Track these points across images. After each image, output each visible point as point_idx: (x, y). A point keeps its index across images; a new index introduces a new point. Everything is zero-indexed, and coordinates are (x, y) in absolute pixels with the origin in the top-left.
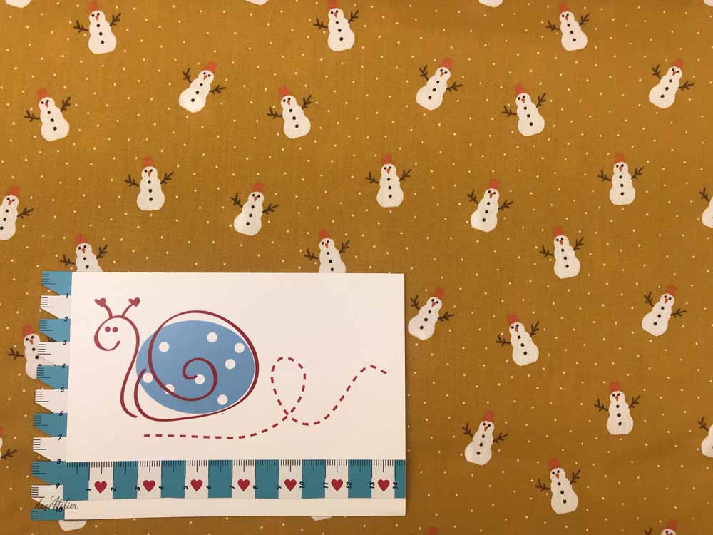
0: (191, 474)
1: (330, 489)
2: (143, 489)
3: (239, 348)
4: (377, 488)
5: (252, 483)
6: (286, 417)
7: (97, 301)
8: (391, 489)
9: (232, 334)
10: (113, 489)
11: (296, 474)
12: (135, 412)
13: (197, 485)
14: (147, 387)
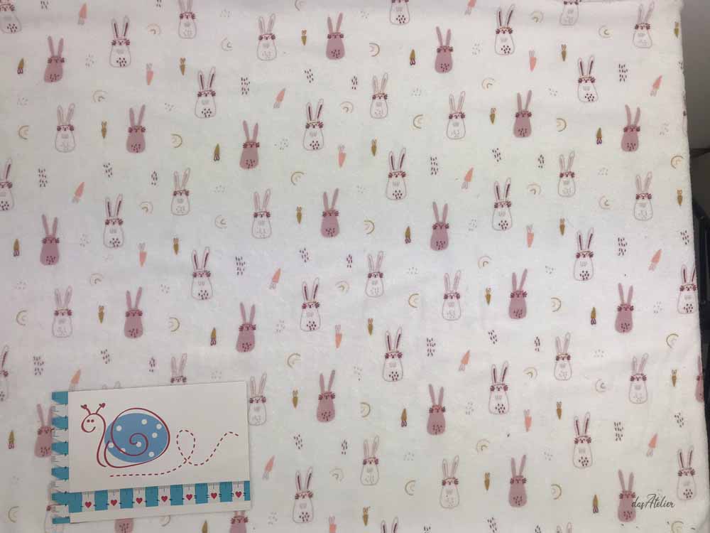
0: (136, 495)
1: (210, 498)
2: (111, 505)
3: (159, 427)
4: (235, 497)
5: (169, 497)
6: (185, 462)
7: (82, 406)
8: (242, 496)
9: (155, 420)
10: (95, 505)
11: (192, 491)
12: (106, 464)
13: (139, 500)
14: (110, 450)
